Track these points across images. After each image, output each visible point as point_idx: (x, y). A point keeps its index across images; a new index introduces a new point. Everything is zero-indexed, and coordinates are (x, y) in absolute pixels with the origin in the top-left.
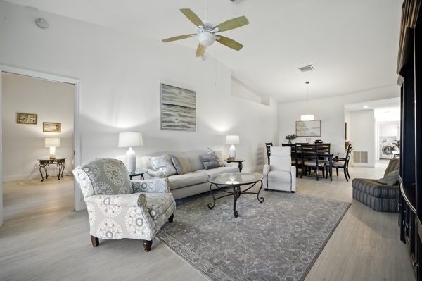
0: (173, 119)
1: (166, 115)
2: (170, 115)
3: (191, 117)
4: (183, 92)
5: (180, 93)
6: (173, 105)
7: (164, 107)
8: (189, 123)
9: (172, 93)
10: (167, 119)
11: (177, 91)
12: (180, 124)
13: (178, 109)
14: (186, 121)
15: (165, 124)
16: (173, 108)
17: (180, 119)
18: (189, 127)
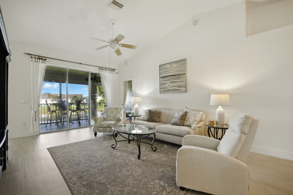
0: (167, 86)
1: (162, 84)
2: (165, 84)
3: (181, 82)
4: (173, 64)
5: (172, 66)
6: (166, 77)
7: (161, 79)
8: (179, 86)
9: (166, 69)
10: (163, 86)
11: (168, 66)
12: (171, 89)
13: (170, 77)
14: (176, 85)
15: (162, 90)
16: (167, 79)
17: (172, 85)
18: (179, 90)
